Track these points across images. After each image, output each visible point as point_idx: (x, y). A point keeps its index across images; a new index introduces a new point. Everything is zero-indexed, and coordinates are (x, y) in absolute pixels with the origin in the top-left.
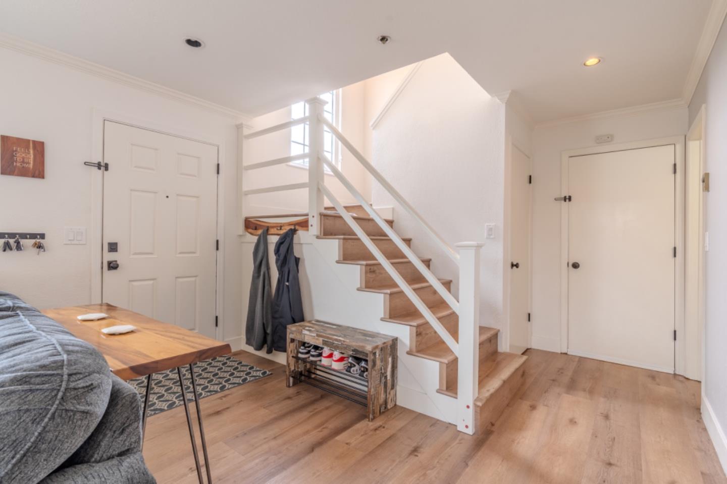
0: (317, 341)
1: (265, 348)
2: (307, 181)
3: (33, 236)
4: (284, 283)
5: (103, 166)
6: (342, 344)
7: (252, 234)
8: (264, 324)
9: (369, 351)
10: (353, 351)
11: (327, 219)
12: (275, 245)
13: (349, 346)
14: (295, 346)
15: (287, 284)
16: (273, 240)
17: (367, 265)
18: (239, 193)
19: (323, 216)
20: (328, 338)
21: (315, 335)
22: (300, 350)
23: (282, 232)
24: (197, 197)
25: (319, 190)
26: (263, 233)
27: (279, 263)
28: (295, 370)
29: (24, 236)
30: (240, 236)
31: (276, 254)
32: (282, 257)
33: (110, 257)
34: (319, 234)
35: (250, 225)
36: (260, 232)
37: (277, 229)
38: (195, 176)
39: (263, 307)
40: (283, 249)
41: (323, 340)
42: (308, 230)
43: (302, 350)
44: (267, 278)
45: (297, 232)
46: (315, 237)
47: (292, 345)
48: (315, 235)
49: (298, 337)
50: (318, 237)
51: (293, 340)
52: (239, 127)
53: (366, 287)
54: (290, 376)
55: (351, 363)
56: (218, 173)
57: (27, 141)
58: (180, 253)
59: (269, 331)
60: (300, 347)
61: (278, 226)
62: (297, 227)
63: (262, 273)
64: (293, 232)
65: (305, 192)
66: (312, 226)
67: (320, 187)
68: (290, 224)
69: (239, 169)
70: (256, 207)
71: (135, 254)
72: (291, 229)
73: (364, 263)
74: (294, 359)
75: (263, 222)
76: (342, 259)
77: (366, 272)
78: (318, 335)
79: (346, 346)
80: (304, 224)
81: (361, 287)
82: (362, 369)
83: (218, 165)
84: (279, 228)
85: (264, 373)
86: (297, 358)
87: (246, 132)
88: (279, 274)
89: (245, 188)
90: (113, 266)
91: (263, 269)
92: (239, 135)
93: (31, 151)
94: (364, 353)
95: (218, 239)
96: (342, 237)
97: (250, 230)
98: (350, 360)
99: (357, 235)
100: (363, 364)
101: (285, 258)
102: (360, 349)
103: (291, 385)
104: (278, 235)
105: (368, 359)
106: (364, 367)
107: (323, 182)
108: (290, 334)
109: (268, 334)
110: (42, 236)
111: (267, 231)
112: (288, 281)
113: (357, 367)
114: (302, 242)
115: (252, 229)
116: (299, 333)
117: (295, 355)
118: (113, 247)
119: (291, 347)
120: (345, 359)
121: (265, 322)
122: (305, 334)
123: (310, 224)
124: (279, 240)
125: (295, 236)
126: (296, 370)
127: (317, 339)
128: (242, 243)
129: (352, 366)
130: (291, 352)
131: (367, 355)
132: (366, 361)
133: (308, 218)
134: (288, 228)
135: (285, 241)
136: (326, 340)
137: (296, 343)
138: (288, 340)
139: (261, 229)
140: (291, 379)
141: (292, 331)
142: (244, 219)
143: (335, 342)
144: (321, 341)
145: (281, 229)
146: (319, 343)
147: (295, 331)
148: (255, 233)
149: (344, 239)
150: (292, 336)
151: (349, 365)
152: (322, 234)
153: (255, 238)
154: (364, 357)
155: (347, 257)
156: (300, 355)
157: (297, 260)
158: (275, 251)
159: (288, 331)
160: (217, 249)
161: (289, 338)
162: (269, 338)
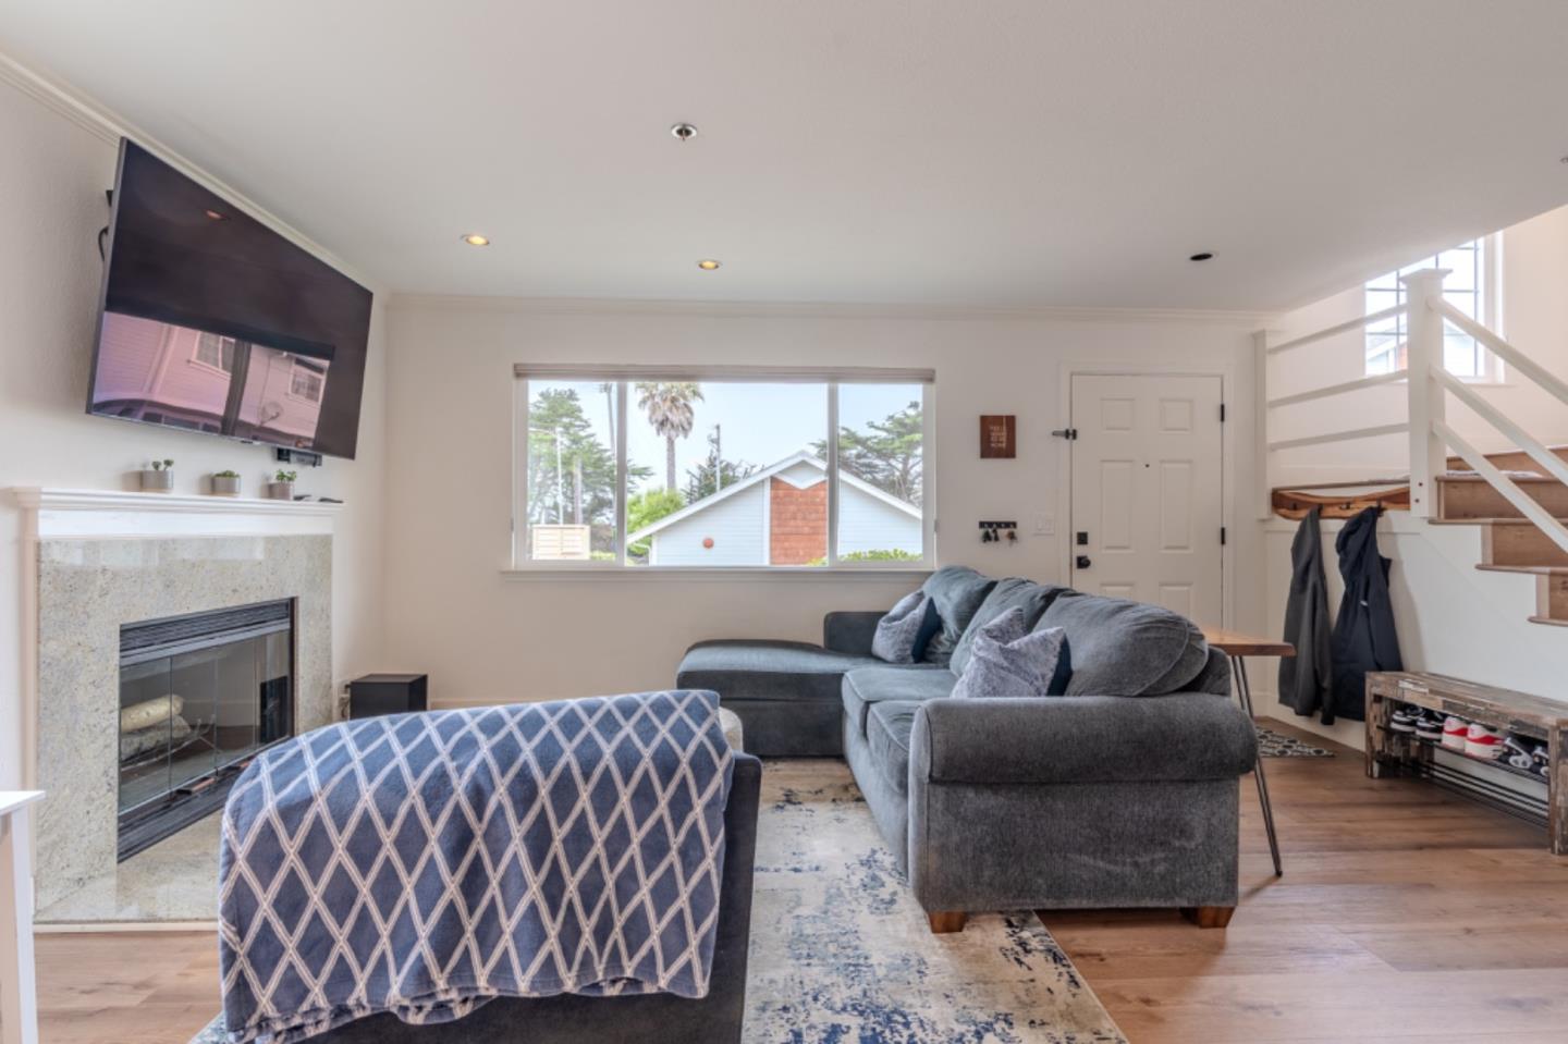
0: (1432, 702)
1: (1319, 715)
2: (1405, 419)
3: (1007, 525)
4: (1357, 602)
5: (1071, 434)
6: (1487, 709)
7: (1285, 517)
8: (1315, 672)
9: (1552, 727)
10: (1512, 723)
11: (1455, 487)
12: (1336, 536)
13: (1505, 714)
14: (1383, 710)
15: (1364, 603)
16: (1332, 528)
17: (1552, 574)
18: (1259, 448)
19: (1441, 482)
20: (1455, 697)
21: (1426, 691)
22: (1395, 717)
23: (1350, 513)
24: (1189, 462)
25: (1432, 435)
26: (1311, 515)
27: (1347, 566)
28: (1383, 751)
29: (999, 525)
30: (1263, 521)
31: (1339, 551)
32: (1352, 557)
33: (1080, 550)
34: (1434, 515)
35: (1282, 501)
36: (1303, 513)
37: (1341, 508)
38: (1185, 430)
39: (1313, 641)
40: (1355, 543)
41: (1444, 702)
42: (1408, 509)
43: (1398, 716)
44: (1321, 594)
45: (1385, 513)
46: (1425, 522)
47: (1376, 706)
48: (1424, 518)
49: (1391, 693)
50: (1432, 522)
51: (1378, 699)
52: (1258, 338)
53: (1552, 616)
54: (1373, 758)
55: (1510, 748)
56: (1222, 419)
57: (1000, 418)
58: (1168, 548)
59: (1326, 684)
60: (1393, 712)
61: (1342, 504)
62: (1384, 504)
63: (1310, 585)
64: (1376, 512)
65: (1403, 438)
66: (1417, 501)
67: (1435, 431)
68: (1367, 499)
69: (1259, 407)
70: (1293, 471)
71: (1108, 548)
72: (1371, 509)
73: (1548, 569)
74: (1382, 733)
75: (1306, 495)
76: (1490, 561)
77: (1552, 589)
78: (1431, 691)
79: (1494, 714)
80: (1401, 499)
81: (1539, 616)
82: (1537, 760)
83: (1222, 407)
84: (1344, 506)
85: (1318, 752)
86: (1389, 733)
87: (1271, 342)
88: (1347, 586)
89: (1271, 439)
90: (1083, 563)
91: (1312, 578)
92: (1257, 349)
93: (1004, 428)
94: (1537, 727)
95: (1225, 526)
96: (1491, 520)
97: (1283, 511)
98: (1508, 742)
99: (1524, 517)
100: (1539, 751)
101: (1360, 557)
102: (1529, 721)
103: (1376, 774)
104: (1343, 518)
105: (1549, 739)
106: (1540, 757)
107: (1443, 419)
108: (1372, 686)
109: (1324, 690)
110: (1014, 524)
111: (1318, 511)
112: (1366, 599)
113: (1525, 756)
114: (1395, 530)
115: (1288, 509)
116: (1391, 685)
117: (1382, 725)
118: (1083, 539)
119: (1373, 710)
120: (1497, 742)
121: (1318, 667)
122: (1403, 689)
123: (1413, 497)
124: (1344, 529)
125: (1379, 520)
126: (1386, 750)
127: (1432, 699)
128: (1267, 532)
129: (1510, 752)
130: (1375, 717)
131: (1546, 732)
132: (1544, 745)
133: (1409, 488)
134: (1365, 506)
135: (1358, 528)
136: (1450, 700)
137: (1385, 704)
138: (1368, 699)
139: (1306, 508)
140: (1376, 767)
141: (1377, 683)
142: (1270, 492)
143: (1469, 705)
144: (1441, 704)
145: (1348, 508)
146: (1436, 705)
147: (1384, 682)
148: (1292, 515)
149: (1494, 524)
150: (1377, 691)
151: (1506, 750)
152: (1442, 516)
153: (1295, 526)
154: (1540, 737)
155: (1503, 558)
156: (1394, 726)
157: (1386, 564)
158: (1337, 545)
159: (1368, 682)
160: (1223, 542)
161: (1370, 693)
162: (1327, 698)
